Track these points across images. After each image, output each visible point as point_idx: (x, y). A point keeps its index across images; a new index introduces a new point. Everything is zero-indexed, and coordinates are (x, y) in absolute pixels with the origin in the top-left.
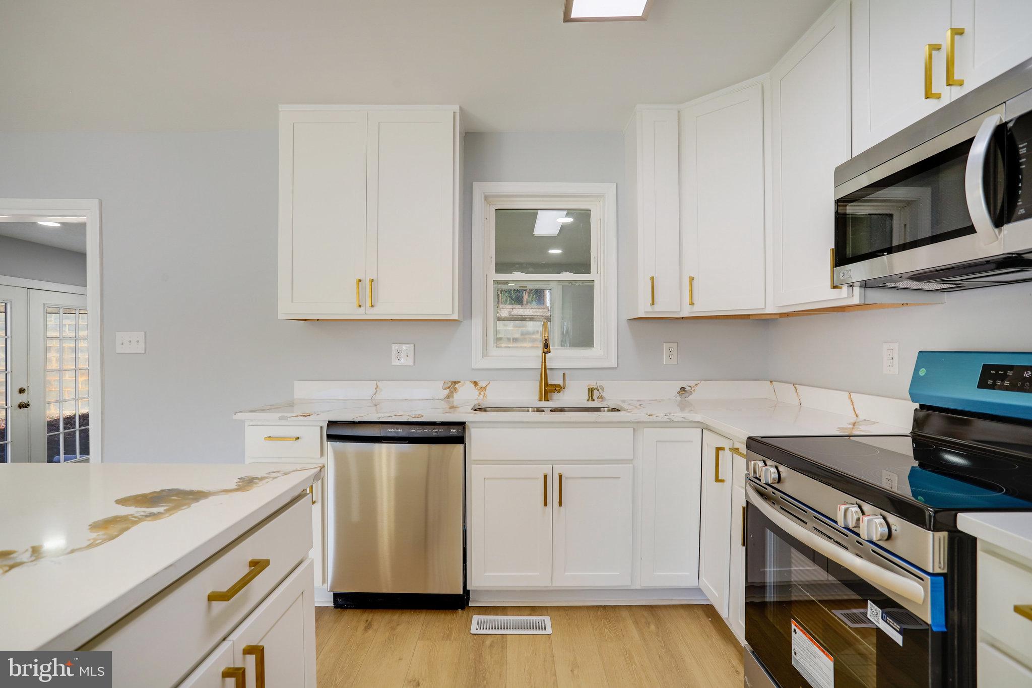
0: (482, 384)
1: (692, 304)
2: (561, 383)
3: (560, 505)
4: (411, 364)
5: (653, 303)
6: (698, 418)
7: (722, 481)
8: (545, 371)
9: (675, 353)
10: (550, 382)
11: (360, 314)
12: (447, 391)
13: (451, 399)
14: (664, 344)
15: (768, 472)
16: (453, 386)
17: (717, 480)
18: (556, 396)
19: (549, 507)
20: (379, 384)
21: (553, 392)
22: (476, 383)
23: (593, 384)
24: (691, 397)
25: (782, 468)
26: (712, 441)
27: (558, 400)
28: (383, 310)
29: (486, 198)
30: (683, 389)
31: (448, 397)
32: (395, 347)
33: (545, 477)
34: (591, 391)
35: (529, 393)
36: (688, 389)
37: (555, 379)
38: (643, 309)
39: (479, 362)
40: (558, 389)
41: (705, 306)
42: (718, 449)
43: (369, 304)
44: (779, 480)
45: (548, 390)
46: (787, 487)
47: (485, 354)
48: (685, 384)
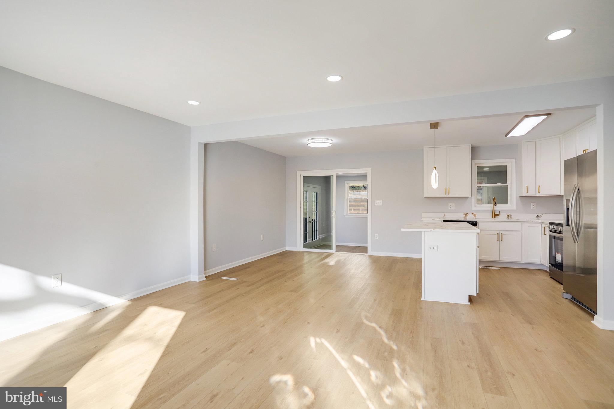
0: (474, 214)
1: (539, 192)
2: (499, 214)
3: (502, 240)
4: (454, 208)
5: (527, 193)
6: (540, 221)
7: (546, 234)
8: (494, 210)
9: (535, 206)
10: (495, 213)
11: (446, 196)
12: (465, 216)
13: (466, 218)
14: (531, 203)
15: (552, 227)
16: (466, 214)
17: (544, 234)
18: (497, 217)
19: (499, 241)
20: (446, 214)
21: (496, 216)
22: (473, 214)
23: (508, 214)
24: (540, 218)
25: (554, 226)
26: (543, 226)
27: (497, 219)
28: (450, 195)
29: (475, 164)
30: (538, 216)
31: (465, 217)
32: (449, 204)
33: (498, 234)
34: (508, 216)
35: (489, 216)
36: (539, 216)
37: (497, 213)
38: (524, 194)
39: (473, 208)
40: (498, 215)
41: (543, 193)
42: (544, 227)
43: (448, 194)
44: (554, 228)
45: (495, 215)
46: (556, 229)
47: (475, 206)
48: (538, 215)
